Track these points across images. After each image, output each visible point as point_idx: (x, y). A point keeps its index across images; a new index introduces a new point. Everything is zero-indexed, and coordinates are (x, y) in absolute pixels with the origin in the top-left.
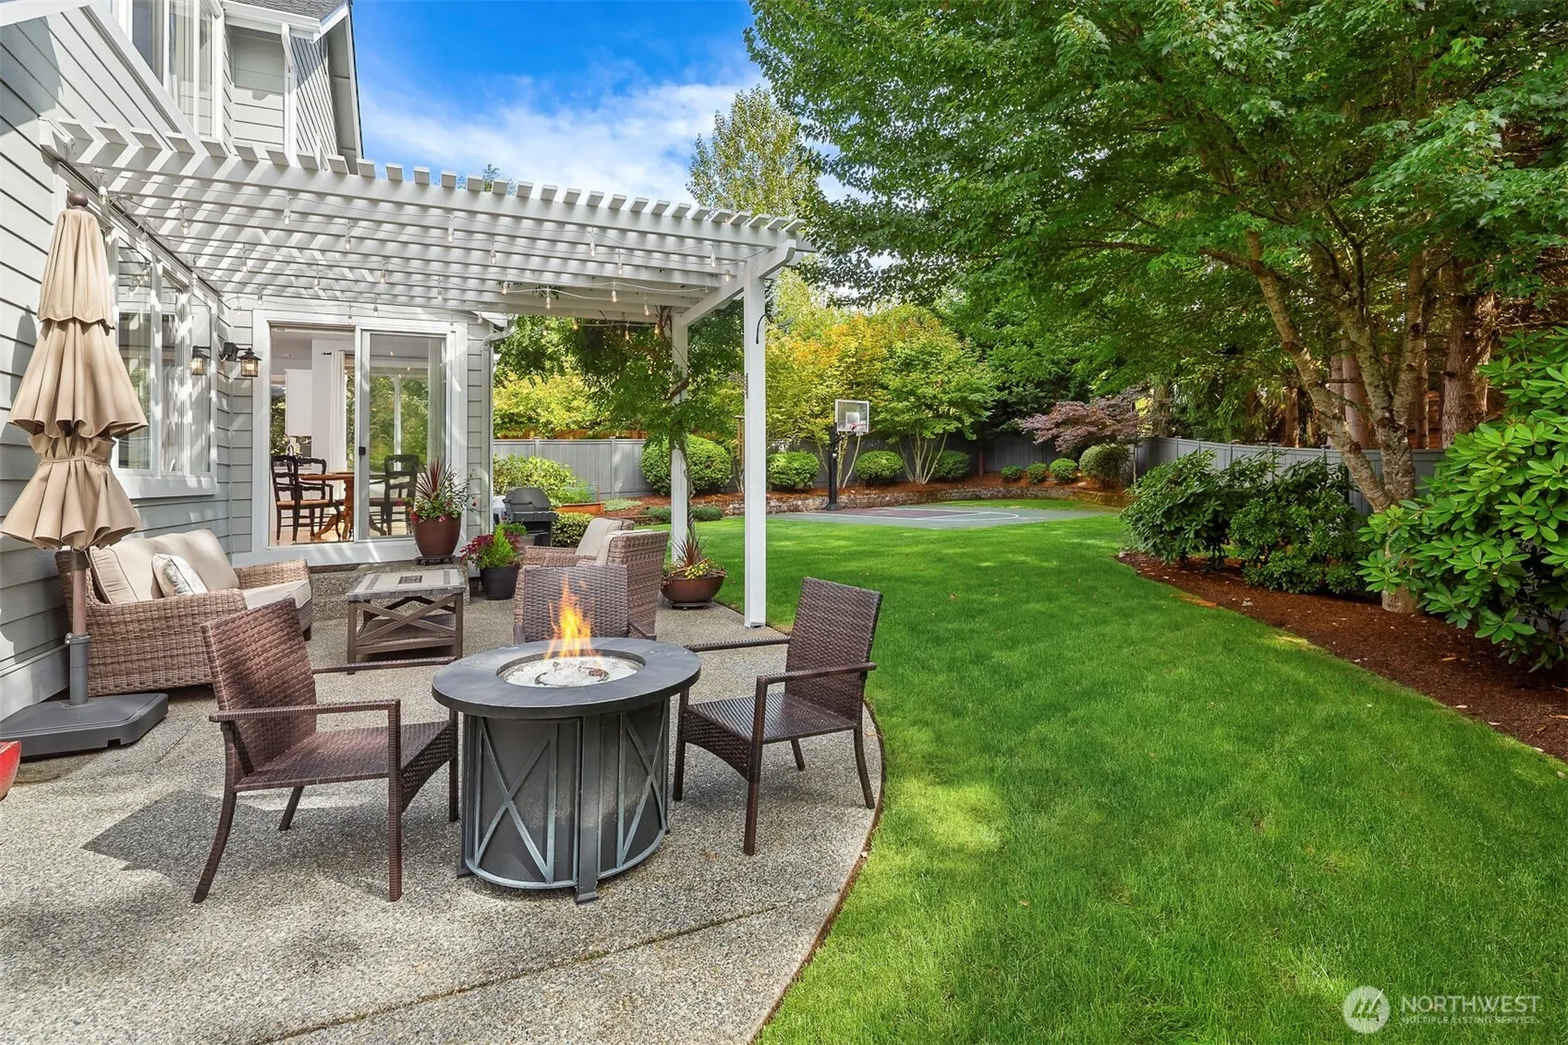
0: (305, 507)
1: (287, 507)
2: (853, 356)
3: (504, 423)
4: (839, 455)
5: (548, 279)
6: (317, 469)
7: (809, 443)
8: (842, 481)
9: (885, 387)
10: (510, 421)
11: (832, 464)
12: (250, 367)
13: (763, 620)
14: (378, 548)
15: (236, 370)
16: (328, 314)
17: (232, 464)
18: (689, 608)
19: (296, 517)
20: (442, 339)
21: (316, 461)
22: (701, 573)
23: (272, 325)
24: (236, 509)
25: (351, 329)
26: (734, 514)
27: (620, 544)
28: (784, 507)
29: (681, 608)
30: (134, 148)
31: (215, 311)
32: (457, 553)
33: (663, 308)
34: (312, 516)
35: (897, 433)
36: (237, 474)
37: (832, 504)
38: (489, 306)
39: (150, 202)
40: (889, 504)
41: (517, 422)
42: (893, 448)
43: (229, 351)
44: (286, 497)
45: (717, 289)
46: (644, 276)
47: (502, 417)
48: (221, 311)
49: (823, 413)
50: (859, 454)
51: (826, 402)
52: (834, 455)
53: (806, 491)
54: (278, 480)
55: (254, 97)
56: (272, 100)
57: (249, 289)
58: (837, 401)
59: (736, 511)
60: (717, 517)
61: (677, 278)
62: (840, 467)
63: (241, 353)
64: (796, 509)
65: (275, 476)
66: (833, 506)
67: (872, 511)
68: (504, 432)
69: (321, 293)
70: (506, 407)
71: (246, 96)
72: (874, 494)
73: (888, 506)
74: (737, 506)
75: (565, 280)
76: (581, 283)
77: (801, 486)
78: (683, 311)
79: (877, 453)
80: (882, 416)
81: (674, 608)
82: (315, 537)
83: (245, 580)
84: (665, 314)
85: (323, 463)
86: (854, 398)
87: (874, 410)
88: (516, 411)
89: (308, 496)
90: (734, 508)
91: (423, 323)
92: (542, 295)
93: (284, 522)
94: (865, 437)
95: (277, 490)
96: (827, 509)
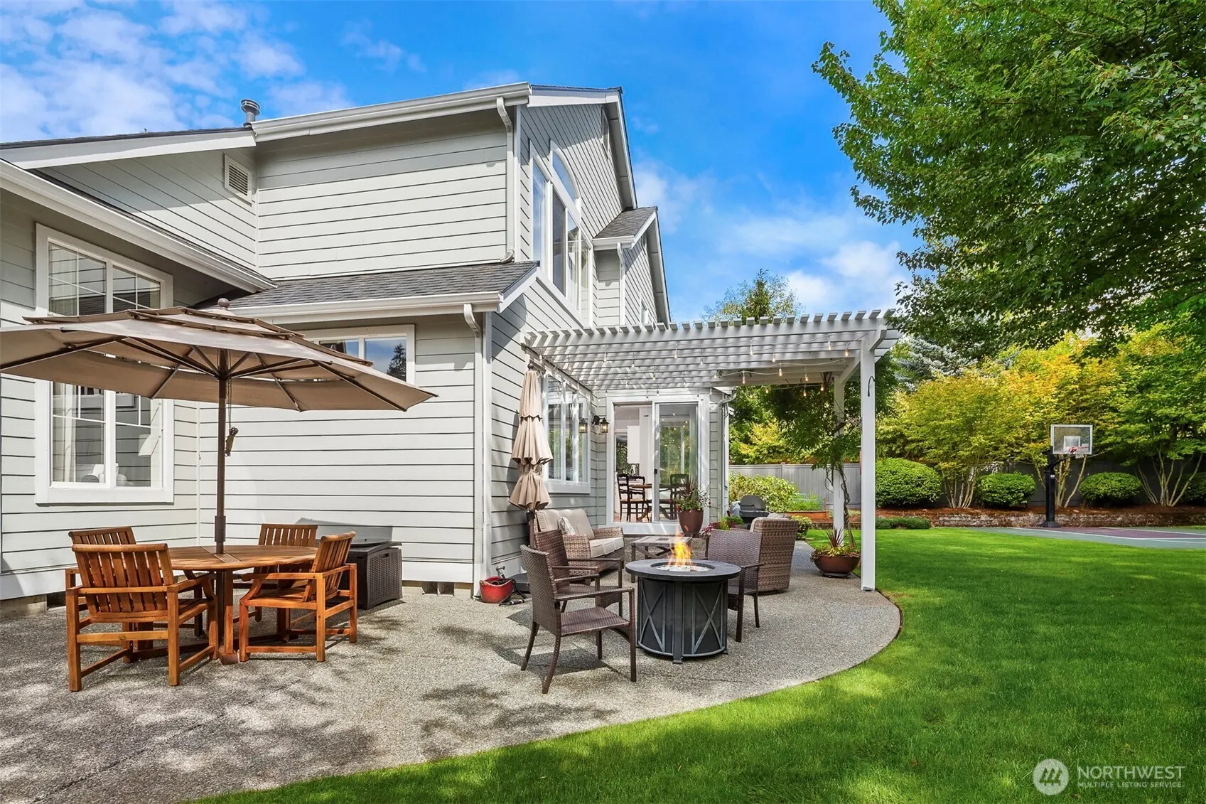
0: (634, 502)
1: (624, 502)
2: (1076, 383)
3: (769, 453)
4: (1060, 475)
5: (743, 366)
6: (640, 482)
7: (1027, 466)
8: (1064, 502)
9: (1114, 410)
10: (774, 451)
11: (1051, 484)
12: (605, 427)
13: (873, 587)
14: (665, 527)
15: (599, 429)
16: (640, 396)
17: (598, 479)
18: (832, 577)
19: (629, 508)
20: (695, 405)
21: (640, 478)
22: (838, 553)
23: (615, 405)
24: (600, 502)
25: (650, 403)
26: (943, 525)
27: (760, 524)
28: (996, 521)
29: (827, 576)
30: (551, 336)
31: (589, 400)
32: (701, 532)
33: (826, 374)
34: (637, 508)
35: (1133, 456)
36: (600, 483)
37: (1049, 521)
38: (718, 384)
39: (558, 357)
40: (1121, 525)
41: (779, 453)
42: (1129, 471)
43: (596, 420)
44: (625, 497)
45: (854, 358)
46: (800, 357)
47: (768, 449)
48: (592, 399)
49: (1041, 438)
50: (1085, 474)
51: (1043, 428)
52: (1052, 476)
53: (1021, 509)
54: (621, 488)
55: (607, 285)
56: (614, 284)
57: (603, 388)
58: (1053, 426)
59: (946, 523)
60: (927, 526)
61: (823, 356)
62: (1061, 487)
63: (601, 421)
64: (1009, 524)
65: (620, 485)
66: (1050, 524)
67: (1101, 530)
68: (770, 459)
69: (643, 386)
70: (770, 442)
71: (603, 285)
72: (1101, 515)
73: (1120, 526)
74: (947, 519)
75: (754, 365)
76: (763, 366)
77: (1015, 503)
78: (839, 374)
79: (1107, 474)
80: (1110, 439)
81: (824, 576)
82: (639, 520)
83: (598, 535)
84: (828, 378)
85: (643, 478)
86: (1077, 423)
87: (1100, 434)
88: (777, 444)
89: (636, 497)
90: (945, 521)
91: (684, 396)
92: (741, 376)
93: (623, 511)
94: (1090, 459)
95: (620, 493)
96: (1045, 526)
